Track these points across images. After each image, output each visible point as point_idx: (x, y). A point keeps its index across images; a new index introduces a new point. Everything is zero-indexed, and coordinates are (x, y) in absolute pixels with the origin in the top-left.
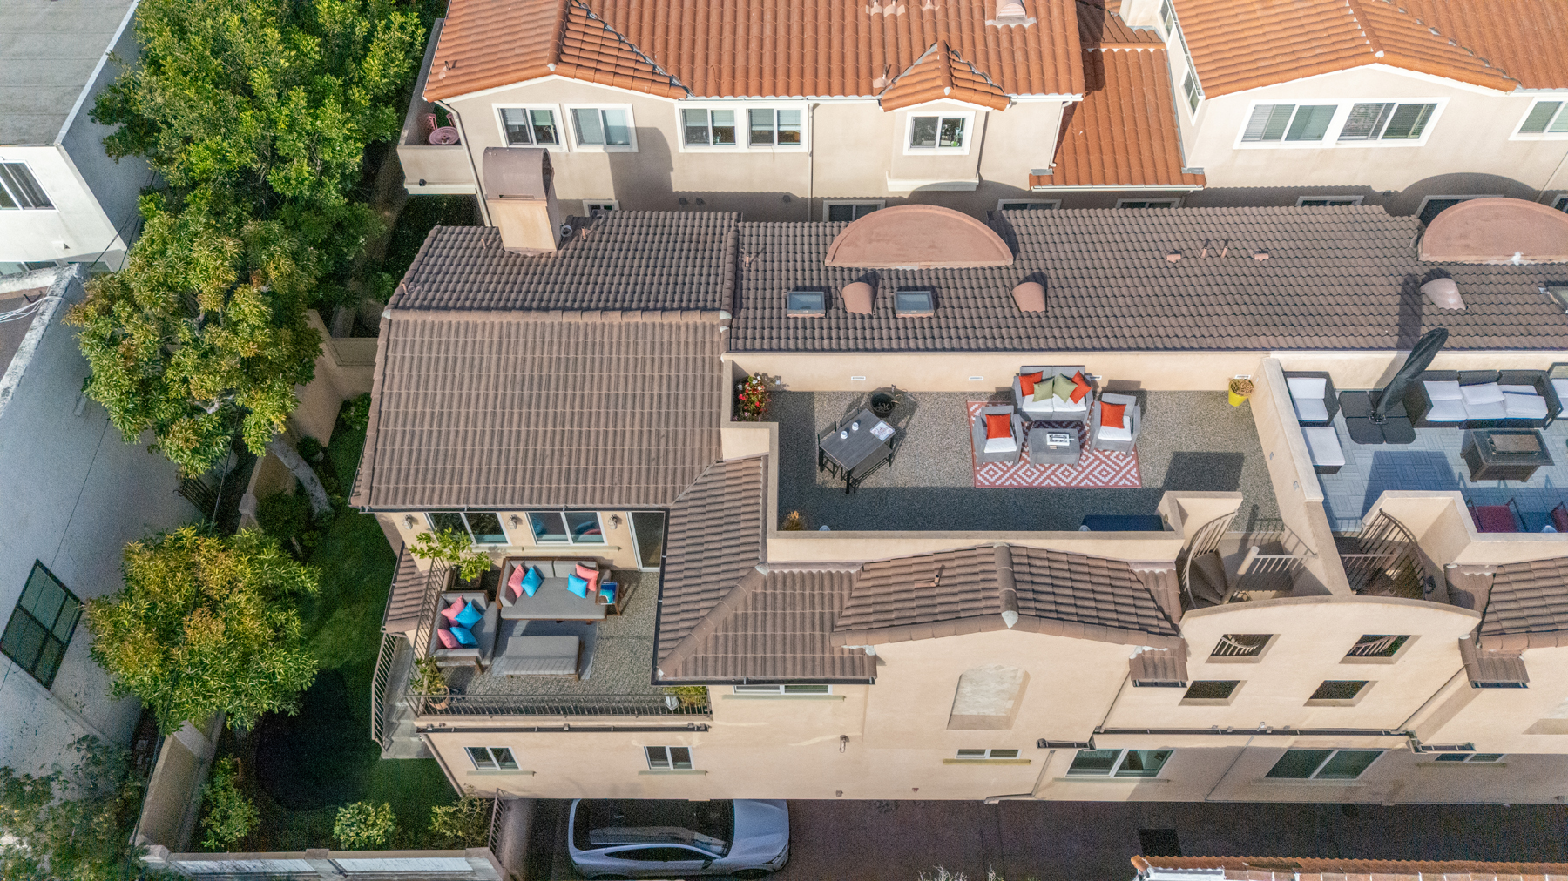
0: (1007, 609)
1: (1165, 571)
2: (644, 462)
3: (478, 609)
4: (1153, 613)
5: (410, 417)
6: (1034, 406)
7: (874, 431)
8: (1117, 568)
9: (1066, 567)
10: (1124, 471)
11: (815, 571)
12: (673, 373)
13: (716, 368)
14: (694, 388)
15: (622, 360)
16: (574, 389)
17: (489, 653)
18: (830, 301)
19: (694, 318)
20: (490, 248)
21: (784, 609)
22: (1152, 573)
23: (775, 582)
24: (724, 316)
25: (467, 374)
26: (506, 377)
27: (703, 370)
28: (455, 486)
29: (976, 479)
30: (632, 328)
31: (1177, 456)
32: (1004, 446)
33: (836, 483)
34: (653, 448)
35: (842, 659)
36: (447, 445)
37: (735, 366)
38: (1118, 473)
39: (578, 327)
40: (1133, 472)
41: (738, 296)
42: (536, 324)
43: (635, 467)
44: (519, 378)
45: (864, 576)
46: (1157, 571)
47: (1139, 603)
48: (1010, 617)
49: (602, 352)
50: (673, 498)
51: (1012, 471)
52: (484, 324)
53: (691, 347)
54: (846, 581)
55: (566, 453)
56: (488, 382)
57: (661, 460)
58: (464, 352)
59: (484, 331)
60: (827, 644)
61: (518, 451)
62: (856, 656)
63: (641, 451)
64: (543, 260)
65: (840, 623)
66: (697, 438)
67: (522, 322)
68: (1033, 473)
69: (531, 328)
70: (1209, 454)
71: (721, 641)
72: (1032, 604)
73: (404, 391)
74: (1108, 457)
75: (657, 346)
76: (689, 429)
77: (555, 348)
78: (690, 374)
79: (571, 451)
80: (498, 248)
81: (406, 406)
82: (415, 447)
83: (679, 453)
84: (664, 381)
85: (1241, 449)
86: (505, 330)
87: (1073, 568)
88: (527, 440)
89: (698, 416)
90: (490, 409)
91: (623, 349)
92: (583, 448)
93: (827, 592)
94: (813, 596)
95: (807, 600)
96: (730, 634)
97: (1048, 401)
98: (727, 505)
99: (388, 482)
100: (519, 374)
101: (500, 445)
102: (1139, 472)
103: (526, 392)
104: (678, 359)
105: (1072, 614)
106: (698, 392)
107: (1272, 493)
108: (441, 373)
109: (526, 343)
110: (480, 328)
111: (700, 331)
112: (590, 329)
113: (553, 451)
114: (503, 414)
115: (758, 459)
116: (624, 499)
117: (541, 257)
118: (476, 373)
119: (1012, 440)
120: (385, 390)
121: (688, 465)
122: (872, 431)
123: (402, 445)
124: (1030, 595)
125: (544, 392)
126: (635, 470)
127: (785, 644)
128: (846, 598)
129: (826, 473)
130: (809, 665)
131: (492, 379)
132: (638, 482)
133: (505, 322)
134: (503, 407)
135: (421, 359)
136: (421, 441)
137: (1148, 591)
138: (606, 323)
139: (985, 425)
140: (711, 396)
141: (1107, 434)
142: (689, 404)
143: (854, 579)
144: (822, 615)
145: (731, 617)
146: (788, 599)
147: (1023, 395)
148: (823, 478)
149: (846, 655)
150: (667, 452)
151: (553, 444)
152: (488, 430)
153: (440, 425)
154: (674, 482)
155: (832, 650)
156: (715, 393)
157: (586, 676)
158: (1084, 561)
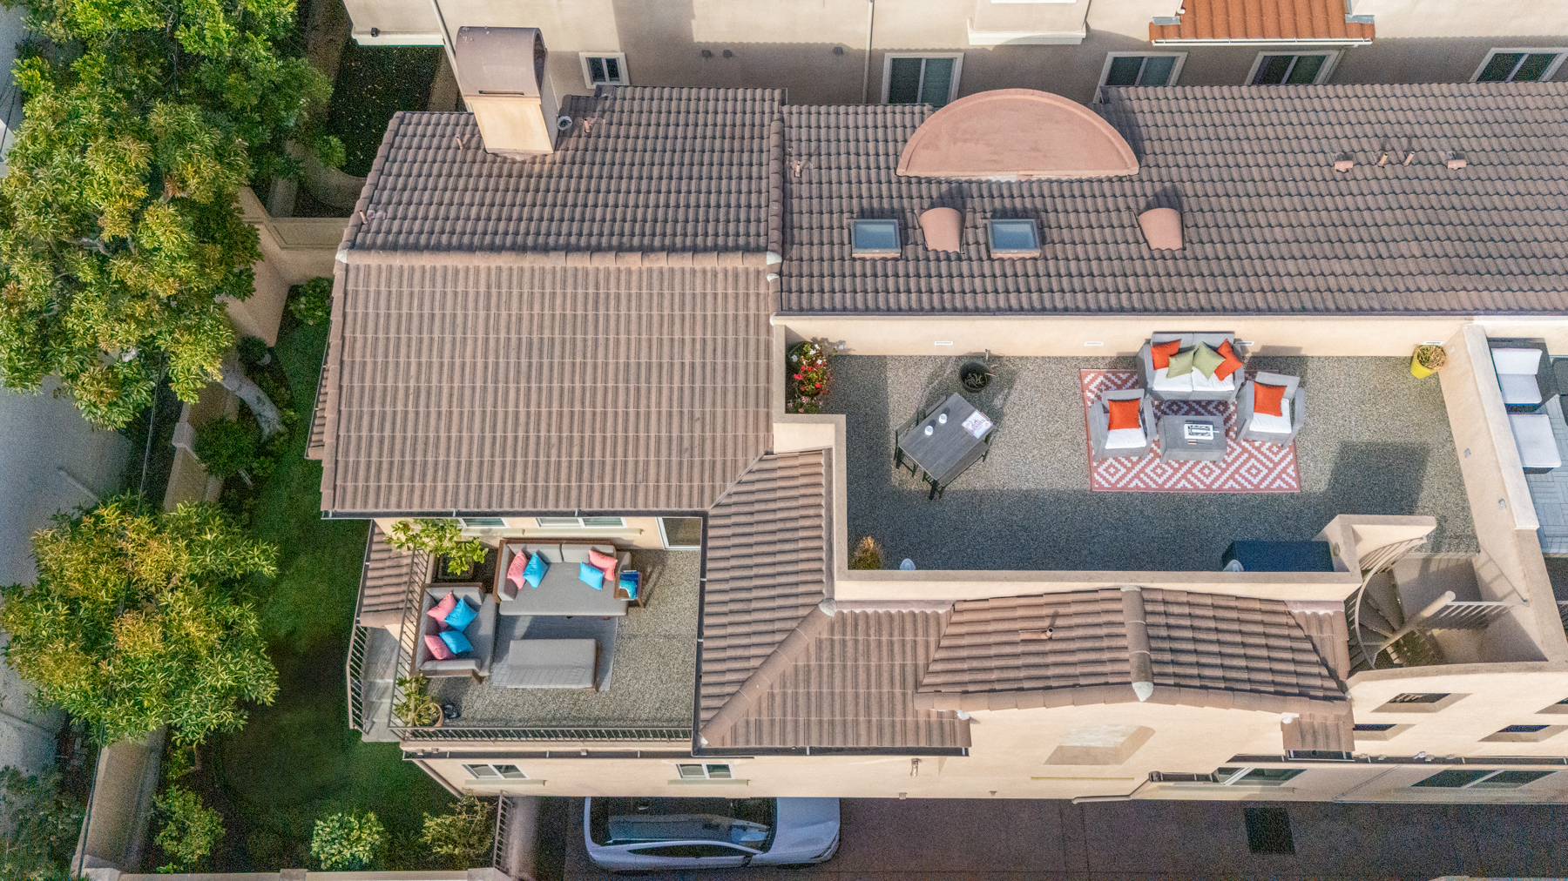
0: (1140, 679)
1: (1330, 612)
2: (674, 452)
3: (472, 606)
4: (1315, 670)
5: (378, 394)
6: (1166, 383)
7: (967, 424)
8: (1274, 607)
9: (1210, 613)
10: (1279, 468)
11: (893, 611)
12: (709, 336)
13: (763, 329)
14: (736, 355)
15: (644, 319)
16: (585, 357)
17: (487, 662)
18: (907, 233)
19: (734, 262)
20: (466, 147)
21: (856, 660)
22: (1315, 614)
23: (844, 625)
24: (772, 259)
25: (448, 337)
26: (498, 340)
27: (747, 332)
28: (440, 485)
29: (1092, 478)
30: (655, 275)
31: (1346, 448)
32: (1129, 439)
33: (915, 485)
34: (686, 435)
35: (929, 723)
36: (427, 430)
37: (788, 331)
38: (1271, 471)
39: (587, 274)
40: (1290, 470)
41: (788, 224)
42: (533, 270)
43: (663, 459)
44: (514, 343)
45: (955, 618)
46: (1321, 612)
47: (1299, 657)
48: (1142, 689)
49: (618, 308)
50: (713, 500)
51: (1138, 468)
52: (467, 270)
53: (731, 301)
54: (932, 623)
55: (576, 441)
56: (475, 347)
57: (696, 451)
58: (443, 307)
59: (467, 278)
60: (910, 704)
61: (516, 438)
62: (946, 720)
63: (670, 438)
64: (537, 167)
65: (927, 680)
66: (741, 421)
67: (515, 266)
68: (1164, 471)
69: (527, 275)
70: (1385, 444)
71: (778, 700)
72: (1170, 669)
73: (369, 359)
74: (1258, 449)
75: (688, 299)
76: (730, 410)
77: (558, 302)
78: (730, 337)
79: (582, 438)
80: (478, 148)
81: (373, 380)
82: (387, 433)
83: (718, 442)
84: (698, 346)
85: (1426, 438)
86: (493, 278)
87: (1221, 613)
88: (527, 424)
89: (741, 392)
90: (479, 384)
91: (645, 304)
92: (598, 434)
93: (909, 638)
94: (891, 643)
95: (885, 648)
96: (789, 691)
97: (1186, 377)
98: (780, 515)
99: (356, 479)
100: (513, 336)
101: (494, 431)
102: (1297, 470)
103: (524, 361)
104: (715, 316)
105: (1217, 678)
106: (741, 361)
107: (1465, 500)
108: (414, 335)
109: (521, 295)
110: (462, 275)
111: (742, 279)
112: (601, 276)
113: (560, 439)
114: (496, 389)
115: (817, 452)
116: (651, 502)
117: (534, 163)
118: (459, 335)
119: (1139, 432)
120: (346, 358)
121: (729, 458)
122: (964, 424)
123: (371, 430)
124: (1168, 657)
125: (546, 361)
126: (663, 463)
127: (857, 705)
128: (933, 646)
129: (903, 469)
130: (887, 730)
131: (480, 342)
132: (668, 479)
133: (493, 266)
134: (496, 381)
135: (388, 316)
136: (394, 424)
137: (1309, 638)
138: (622, 268)
139: (1106, 411)
140: (757, 365)
141: (1262, 424)
142: (730, 377)
143: (943, 621)
144: (903, 667)
145: (790, 670)
146: (861, 647)
147: (1155, 368)
148: (898, 476)
149: (934, 718)
150: (703, 439)
151: (560, 430)
152: (478, 410)
153: (417, 405)
154: (712, 479)
155: (916, 713)
156: (762, 362)
157: (605, 687)
158: (1233, 603)
